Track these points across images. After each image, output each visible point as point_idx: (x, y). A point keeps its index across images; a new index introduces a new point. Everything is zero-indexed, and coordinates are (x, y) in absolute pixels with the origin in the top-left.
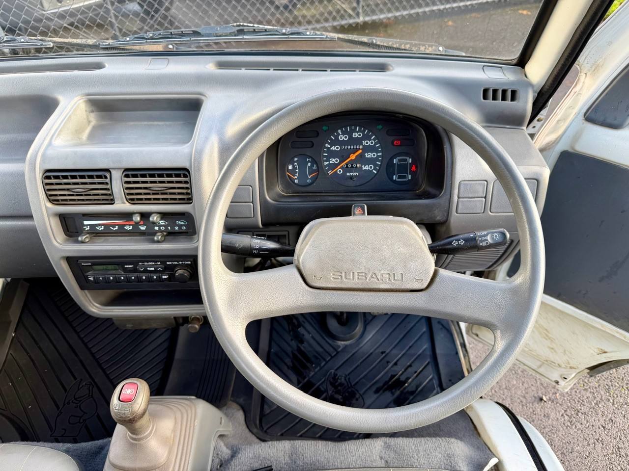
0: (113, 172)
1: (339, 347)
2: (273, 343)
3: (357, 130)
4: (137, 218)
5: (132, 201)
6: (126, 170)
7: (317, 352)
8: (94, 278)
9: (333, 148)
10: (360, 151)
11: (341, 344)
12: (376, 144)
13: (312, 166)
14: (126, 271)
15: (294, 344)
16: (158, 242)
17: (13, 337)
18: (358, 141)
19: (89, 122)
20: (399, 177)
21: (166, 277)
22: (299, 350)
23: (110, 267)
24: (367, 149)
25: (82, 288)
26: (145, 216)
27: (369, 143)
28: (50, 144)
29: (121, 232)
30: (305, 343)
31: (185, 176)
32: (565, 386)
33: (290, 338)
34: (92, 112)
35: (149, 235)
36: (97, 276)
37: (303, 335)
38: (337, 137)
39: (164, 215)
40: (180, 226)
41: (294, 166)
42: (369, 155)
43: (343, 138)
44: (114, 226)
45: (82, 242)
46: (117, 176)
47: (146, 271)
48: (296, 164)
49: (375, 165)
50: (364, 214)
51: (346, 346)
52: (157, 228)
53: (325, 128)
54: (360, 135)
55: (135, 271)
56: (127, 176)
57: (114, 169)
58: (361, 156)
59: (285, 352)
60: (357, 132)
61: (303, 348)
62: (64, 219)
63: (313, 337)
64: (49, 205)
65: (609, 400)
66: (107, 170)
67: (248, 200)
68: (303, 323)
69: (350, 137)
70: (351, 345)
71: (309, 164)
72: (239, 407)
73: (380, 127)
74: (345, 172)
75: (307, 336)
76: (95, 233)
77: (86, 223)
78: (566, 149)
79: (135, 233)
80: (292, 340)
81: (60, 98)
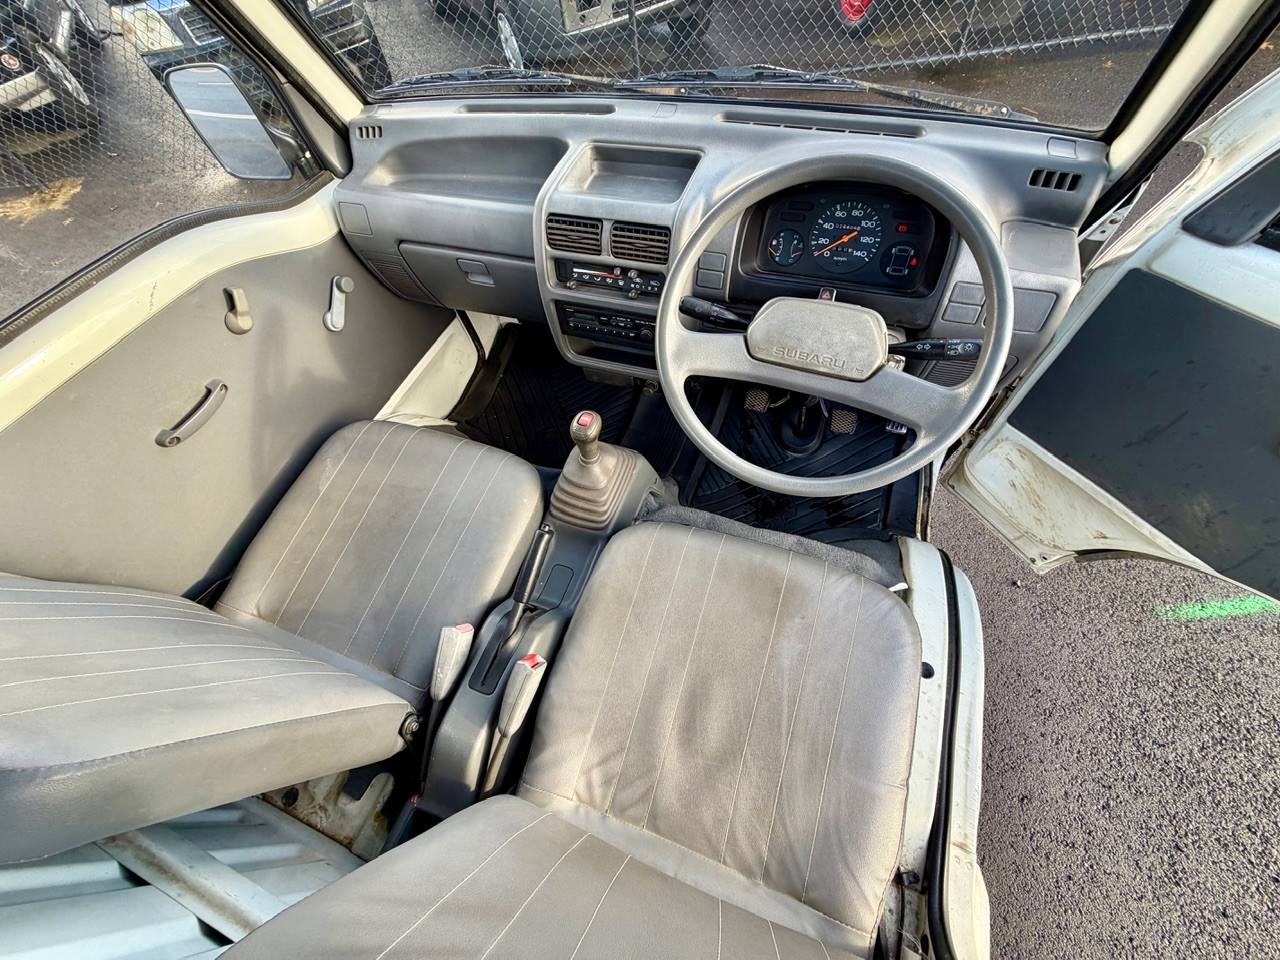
0: (605, 223)
1: (788, 457)
3: (859, 207)
4: (618, 272)
5: (616, 255)
6: (617, 222)
8: (574, 325)
9: (826, 226)
10: (856, 233)
11: (792, 455)
12: (876, 227)
13: (798, 244)
14: (602, 323)
16: (632, 299)
17: (502, 378)
18: (857, 221)
19: (592, 171)
20: (894, 270)
21: (633, 335)
23: (589, 317)
24: (865, 232)
25: (564, 332)
26: (625, 270)
27: (869, 224)
28: (556, 189)
29: (603, 285)
31: (666, 235)
32: (1042, 568)
34: (596, 160)
35: (624, 291)
36: (577, 323)
38: (833, 214)
39: (641, 273)
40: (653, 287)
41: (778, 242)
42: (865, 240)
43: (841, 215)
44: (597, 276)
45: (570, 288)
46: (607, 226)
47: (617, 326)
48: (781, 239)
49: (870, 252)
50: (831, 299)
51: (795, 459)
52: (633, 286)
53: (822, 201)
54: (860, 213)
55: (607, 324)
56: (615, 229)
57: (606, 219)
58: (856, 239)
60: (858, 210)
62: (559, 263)
63: (762, 441)
64: (548, 248)
65: (1108, 610)
66: (600, 220)
67: (719, 269)
69: (849, 214)
70: (800, 459)
71: (795, 242)
72: (675, 483)
73: (887, 206)
74: (832, 256)
76: (582, 283)
77: (575, 270)
78: (1138, 266)
79: (614, 287)
81: (570, 142)
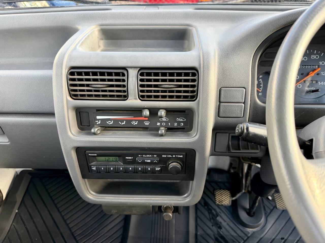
0: (130, 71)
1: (249, 233)
2: (199, 228)
3: (315, 53)
4: (146, 113)
5: (142, 98)
6: (142, 68)
7: (233, 236)
8: (97, 168)
11: (250, 230)
14: (126, 162)
15: (214, 229)
16: (162, 135)
19: (99, 46)
21: (158, 169)
22: (219, 234)
23: (111, 158)
25: (84, 177)
26: (154, 112)
28: (75, 49)
29: (129, 127)
30: (223, 229)
33: (211, 224)
35: (153, 130)
36: (100, 167)
37: (221, 223)
39: (169, 111)
40: (179, 123)
41: (259, 82)
44: (122, 121)
45: (94, 134)
47: (144, 163)
48: (260, 80)
51: (254, 233)
52: (158, 124)
54: (317, 57)
55: (134, 162)
56: (142, 74)
57: (131, 67)
58: (318, 74)
59: (208, 235)
60: (315, 55)
61: (222, 233)
62: (79, 111)
63: (228, 224)
64: (69, 98)
66: (124, 68)
67: (241, 101)
68: (219, 213)
69: (309, 58)
70: (257, 231)
75: (224, 224)
76: (106, 128)
77: (98, 117)
79: (141, 128)
80: (213, 226)
81: (79, 27)
